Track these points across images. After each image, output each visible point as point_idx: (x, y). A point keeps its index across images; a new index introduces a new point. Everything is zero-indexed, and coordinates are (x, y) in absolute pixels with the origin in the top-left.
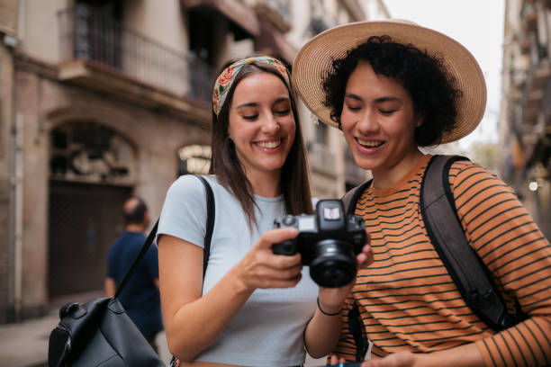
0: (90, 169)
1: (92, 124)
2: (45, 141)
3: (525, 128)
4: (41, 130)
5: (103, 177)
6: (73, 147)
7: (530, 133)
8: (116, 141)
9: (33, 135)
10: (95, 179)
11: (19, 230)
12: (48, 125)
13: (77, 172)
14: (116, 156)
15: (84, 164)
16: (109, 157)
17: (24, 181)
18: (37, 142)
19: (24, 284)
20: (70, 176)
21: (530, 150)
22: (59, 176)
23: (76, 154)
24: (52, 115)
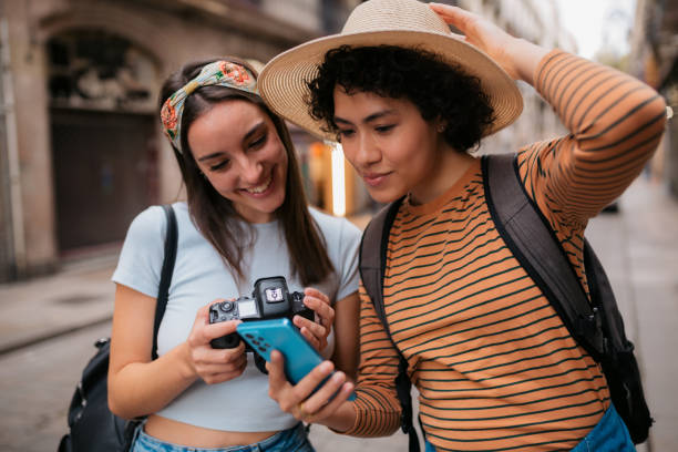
0: (102, 93)
1: (100, 33)
2: (39, 56)
3: (662, 35)
4: (33, 43)
5: (119, 101)
6: (77, 63)
7: (669, 43)
8: (133, 56)
9: (23, 48)
10: (107, 104)
11: (14, 170)
12: (42, 36)
13: (84, 96)
14: (134, 74)
15: (92, 85)
16: (125, 76)
17: (17, 107)
18: (29, 58)
19: (27, 236)
20: (76, 102)
21: (667, 66)
22: (61, 100)
23: (81, 73)
24: (46, 22)
